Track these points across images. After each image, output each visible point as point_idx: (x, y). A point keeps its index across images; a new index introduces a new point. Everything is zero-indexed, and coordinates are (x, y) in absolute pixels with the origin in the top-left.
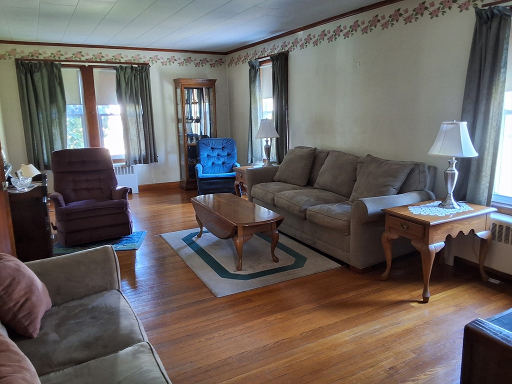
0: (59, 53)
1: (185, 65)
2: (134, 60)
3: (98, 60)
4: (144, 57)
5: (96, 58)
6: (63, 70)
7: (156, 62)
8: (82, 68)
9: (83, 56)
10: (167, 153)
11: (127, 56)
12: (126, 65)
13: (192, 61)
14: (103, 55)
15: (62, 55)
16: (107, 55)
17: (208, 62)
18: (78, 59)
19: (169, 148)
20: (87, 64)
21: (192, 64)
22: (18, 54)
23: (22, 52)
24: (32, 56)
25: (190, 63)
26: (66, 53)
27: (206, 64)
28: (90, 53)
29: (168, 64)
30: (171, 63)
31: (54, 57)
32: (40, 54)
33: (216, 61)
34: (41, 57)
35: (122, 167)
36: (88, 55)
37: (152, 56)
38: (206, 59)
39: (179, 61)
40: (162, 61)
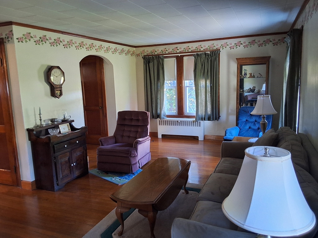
0: (165, 50)
1: (249, 47)
2: (210, 48)
3: (187, 51)
4: (217, 45)
5: (185, 50)
6: (165, 60)
7: (226, 47)
8: (177, 57)
9: (178, 50)
10: (228, 114)
11: (205, 46)
12: (201, 53)
13: (256, 43)
14: (190, 47)
15: (167, 50)
16: (192, 47)
17: (271, 41)
18: (175, 52)
19: (230, 111)
20: (179, 55)
21: (256, 45)
22: (146, 52)
23: (147, 51)
24: (152, 53)
25: (254, 45)
26: (169, 49)
27: (268, 44)
28: (182, 47)
29: (235, 48)
30: (238, 47)
31: (163, 52)
32: (156, 51)
33: (279, 40)
34: (156, 53)
35: (193, 122)
36: (181, 49)
37: (223, 43)
38: (269, 39)
39: (244, 45)
40: (230, 46)
